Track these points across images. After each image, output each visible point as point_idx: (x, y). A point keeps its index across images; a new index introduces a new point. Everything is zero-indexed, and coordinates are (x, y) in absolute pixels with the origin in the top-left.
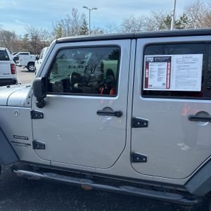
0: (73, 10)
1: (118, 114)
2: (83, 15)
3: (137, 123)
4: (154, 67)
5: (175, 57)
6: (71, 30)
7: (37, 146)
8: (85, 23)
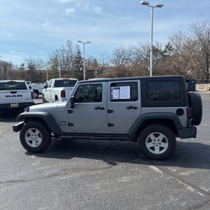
0: (68, 41)
1: (103, 109)
2: (77, 46)
3: (110, 111)
4: (114, 91)
5: (121, 88)
6: (66, 59)
7: (70, 125)
8: (79, 53)
